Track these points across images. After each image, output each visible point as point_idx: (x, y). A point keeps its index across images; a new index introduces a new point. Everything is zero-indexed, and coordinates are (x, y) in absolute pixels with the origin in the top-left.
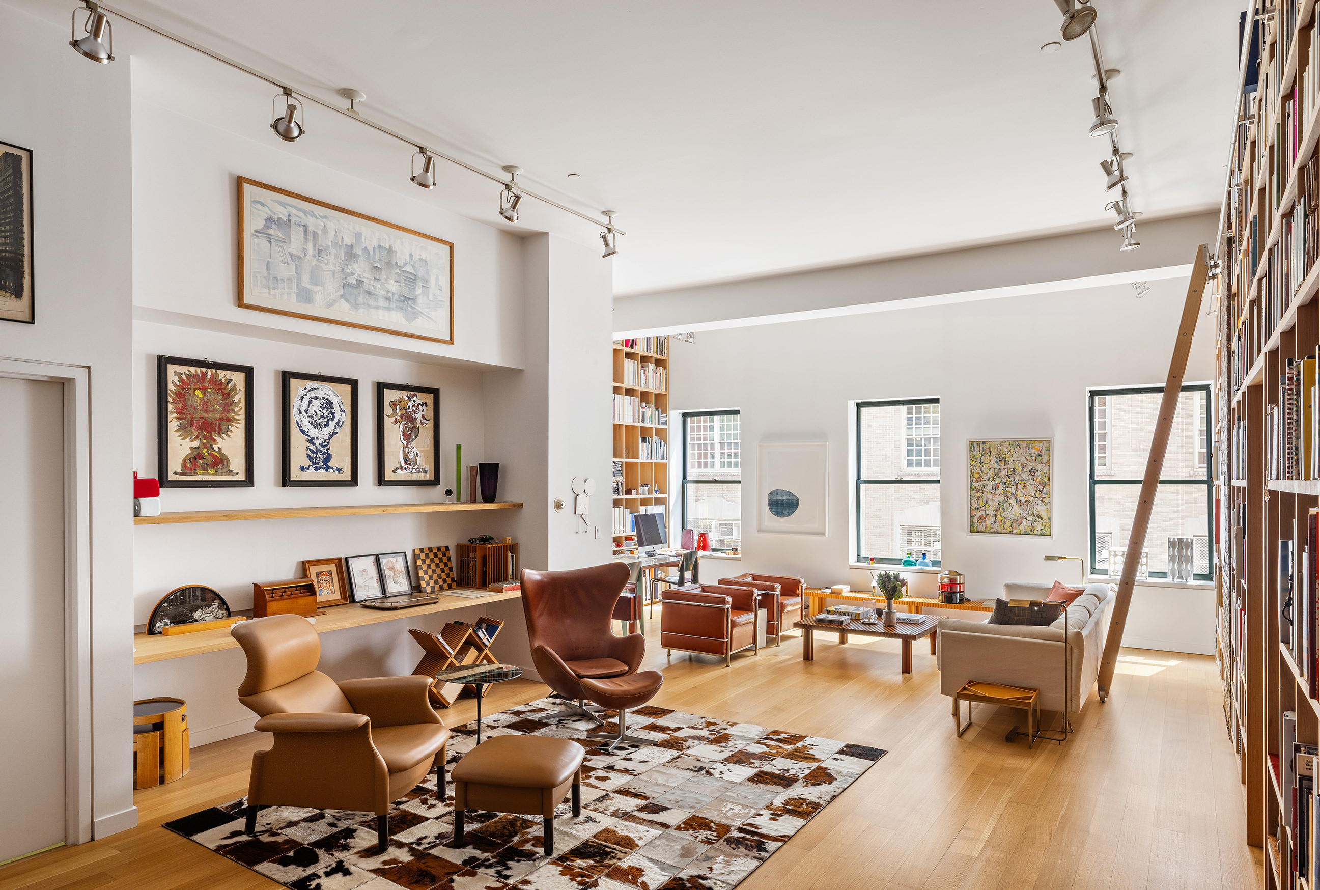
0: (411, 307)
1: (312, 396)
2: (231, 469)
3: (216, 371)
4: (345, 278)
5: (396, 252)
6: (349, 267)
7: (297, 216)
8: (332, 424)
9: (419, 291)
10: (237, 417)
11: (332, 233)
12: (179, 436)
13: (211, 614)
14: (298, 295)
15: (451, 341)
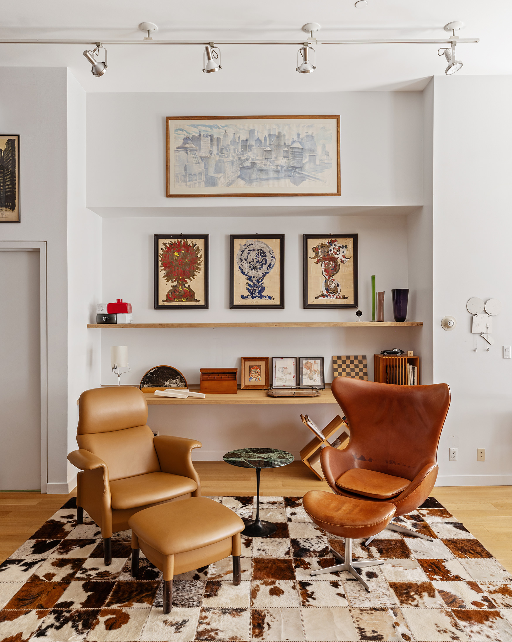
0: (299, 173)
1: (251, 249)
2: (196, 298)
3: (187, 240)
4: (241, 164)
5: (284, 135)
6: (245, 155)
7: (205, 131)
8: (265, 267)
9: (306, 160)
10: (199, 266)
11: (231, 136)
12: (165, 280)
13: (176, 384)
14: (206, 182)
15: (338, 194)
